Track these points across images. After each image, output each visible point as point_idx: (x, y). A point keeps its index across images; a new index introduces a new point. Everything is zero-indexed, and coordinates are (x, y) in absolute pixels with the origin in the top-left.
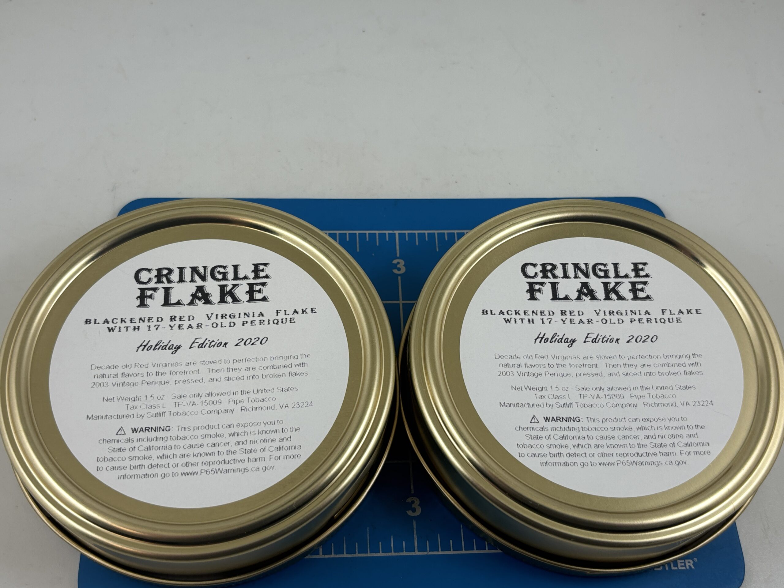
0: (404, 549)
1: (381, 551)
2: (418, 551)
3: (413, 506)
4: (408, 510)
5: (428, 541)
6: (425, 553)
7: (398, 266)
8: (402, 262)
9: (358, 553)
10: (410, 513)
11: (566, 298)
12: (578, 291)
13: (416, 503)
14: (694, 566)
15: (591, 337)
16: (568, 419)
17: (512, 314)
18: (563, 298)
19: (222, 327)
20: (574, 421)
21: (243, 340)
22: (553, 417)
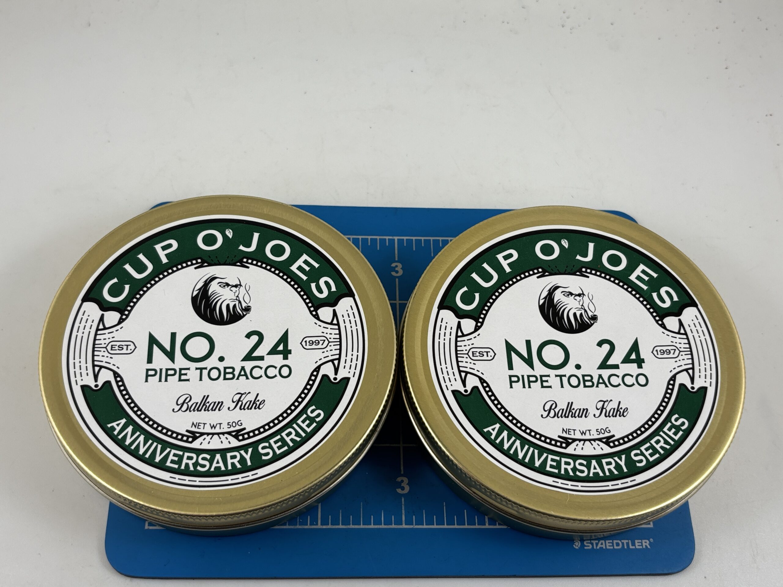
0: (393, 523)
1: (372, 524)
2: (405, 525)
3: (403, 485)
4: (398, 488)
5: (414, 516)
6: (411, 527)
7: (396, 269)
8: (400, 266)
9: (352, 525)
10: (399, 491)
13: (405, 483)
14: (650, 546)
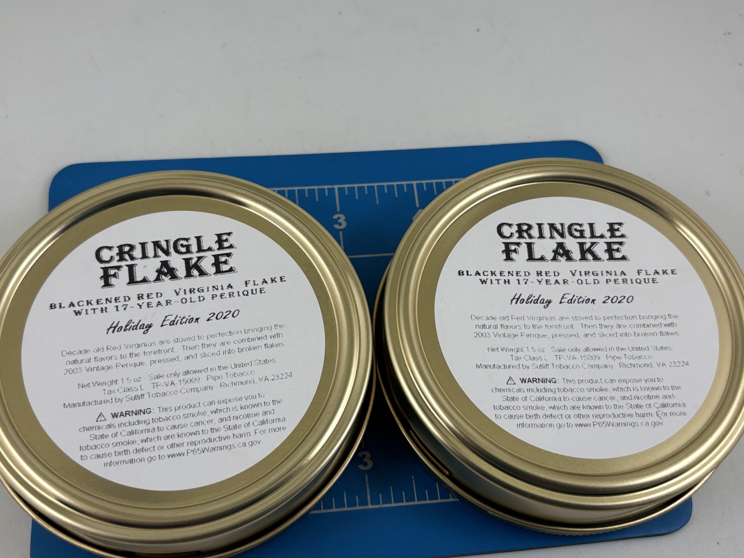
0: (357, 503)
1: (334, 507)
2: (371, 505)
4: (361, 464)
5: (380, 494)
6: (378, 506)
10: (362, 467)
11: (542, 259)
12: (554, 251)
15: (567, 298)
16: (544, 381)
17: (487, 275)
18: (539, 258)
19: (191, 302)
20: (550, 382)
21: (214, 314)
22: (529, 379)
